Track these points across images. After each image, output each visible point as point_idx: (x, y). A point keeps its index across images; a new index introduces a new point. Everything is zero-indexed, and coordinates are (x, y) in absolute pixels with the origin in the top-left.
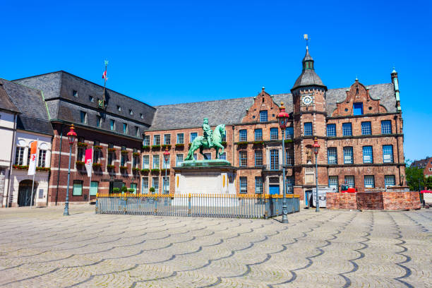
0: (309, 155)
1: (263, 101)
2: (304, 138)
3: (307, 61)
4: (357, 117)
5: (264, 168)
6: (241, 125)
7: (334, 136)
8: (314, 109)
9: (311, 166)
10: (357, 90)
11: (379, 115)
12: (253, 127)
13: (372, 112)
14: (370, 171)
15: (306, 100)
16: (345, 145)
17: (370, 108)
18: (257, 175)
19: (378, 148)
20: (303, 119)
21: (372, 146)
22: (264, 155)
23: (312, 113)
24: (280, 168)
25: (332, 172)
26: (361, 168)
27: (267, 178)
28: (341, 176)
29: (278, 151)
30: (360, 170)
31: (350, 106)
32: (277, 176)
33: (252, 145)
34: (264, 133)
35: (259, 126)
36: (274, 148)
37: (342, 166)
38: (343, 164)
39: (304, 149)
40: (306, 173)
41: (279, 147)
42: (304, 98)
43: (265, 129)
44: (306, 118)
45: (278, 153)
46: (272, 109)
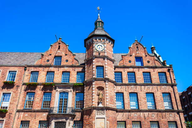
0: (101, 97)
1: (59, 48)
2: (96, 80)
3: (99, 22)
4: (138, 67)
5: (50, 111)
6: (34, 66)
7: (121, 83)
8: (106, 54)
9: (102, 109)
10: (137, 47)
11: (156, 67)
12: (47, 69)
13: (150, 65)
14: (154, 116)
15: (99, 47)
16: (130, 91)
17: (148, 62)
18: (41, 120)
19: (159, 95)
20: (96, 63)
21: (153, 93)
22: (53, 98)
23: (104, 58)
24: (68, 111)
25: (120, 117)
26: (146, 114)
27: (53, 123)
28: (128, 122)
29: (67, 93)
30: (146, 116)
31: (133, 59)
32: (64, 120)
33: (42, 87)
34: (56, 76)
35: (52, 69)
36: (64, 90)
37: (129, 111)
38: (130, 109)
39: (95, 91)
40: (97, 116)
41: (69, 90)
42: (97, 45)
43: (58, 72)
44: (98, 62)
45: (67, 96)
46: (66, 55)
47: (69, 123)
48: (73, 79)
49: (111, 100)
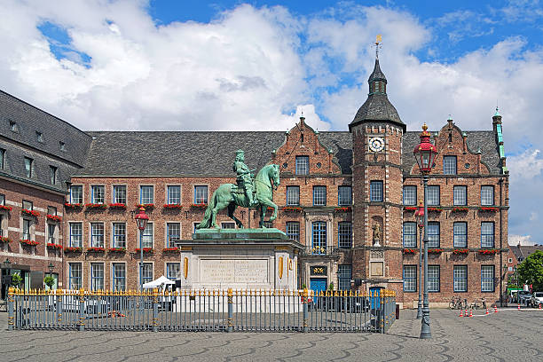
1: (302, 140)
2: (370, 205)
4: (447, 177)
8: (387, 159)
9: (379, 249)
10: (450, 135)
11: (479, 176)
12: (285, 182)
13: (469, 171)
14: (462, 259)
15: (375, 143)
17: (467, 165)
19: (474, 226)
20: (369, 175)
21: (466, 223)
22: (302, 231)
23: (384, 165)
27: (308, 267)
29: (325, 223)
31: (439, 159)
32: (322, 263)
34: (302, 193)
35: (294, 181)
36: (319, 218)
39: (369, 223)
40: (371, 260)
41: (327, 218)
42: (372, 140)
43: (305, 187)
44: (374, 173)
45: (325, 228)
46: (316, 153)
47: (332, 268)
48: (332, 199)
49: (395, 235)
